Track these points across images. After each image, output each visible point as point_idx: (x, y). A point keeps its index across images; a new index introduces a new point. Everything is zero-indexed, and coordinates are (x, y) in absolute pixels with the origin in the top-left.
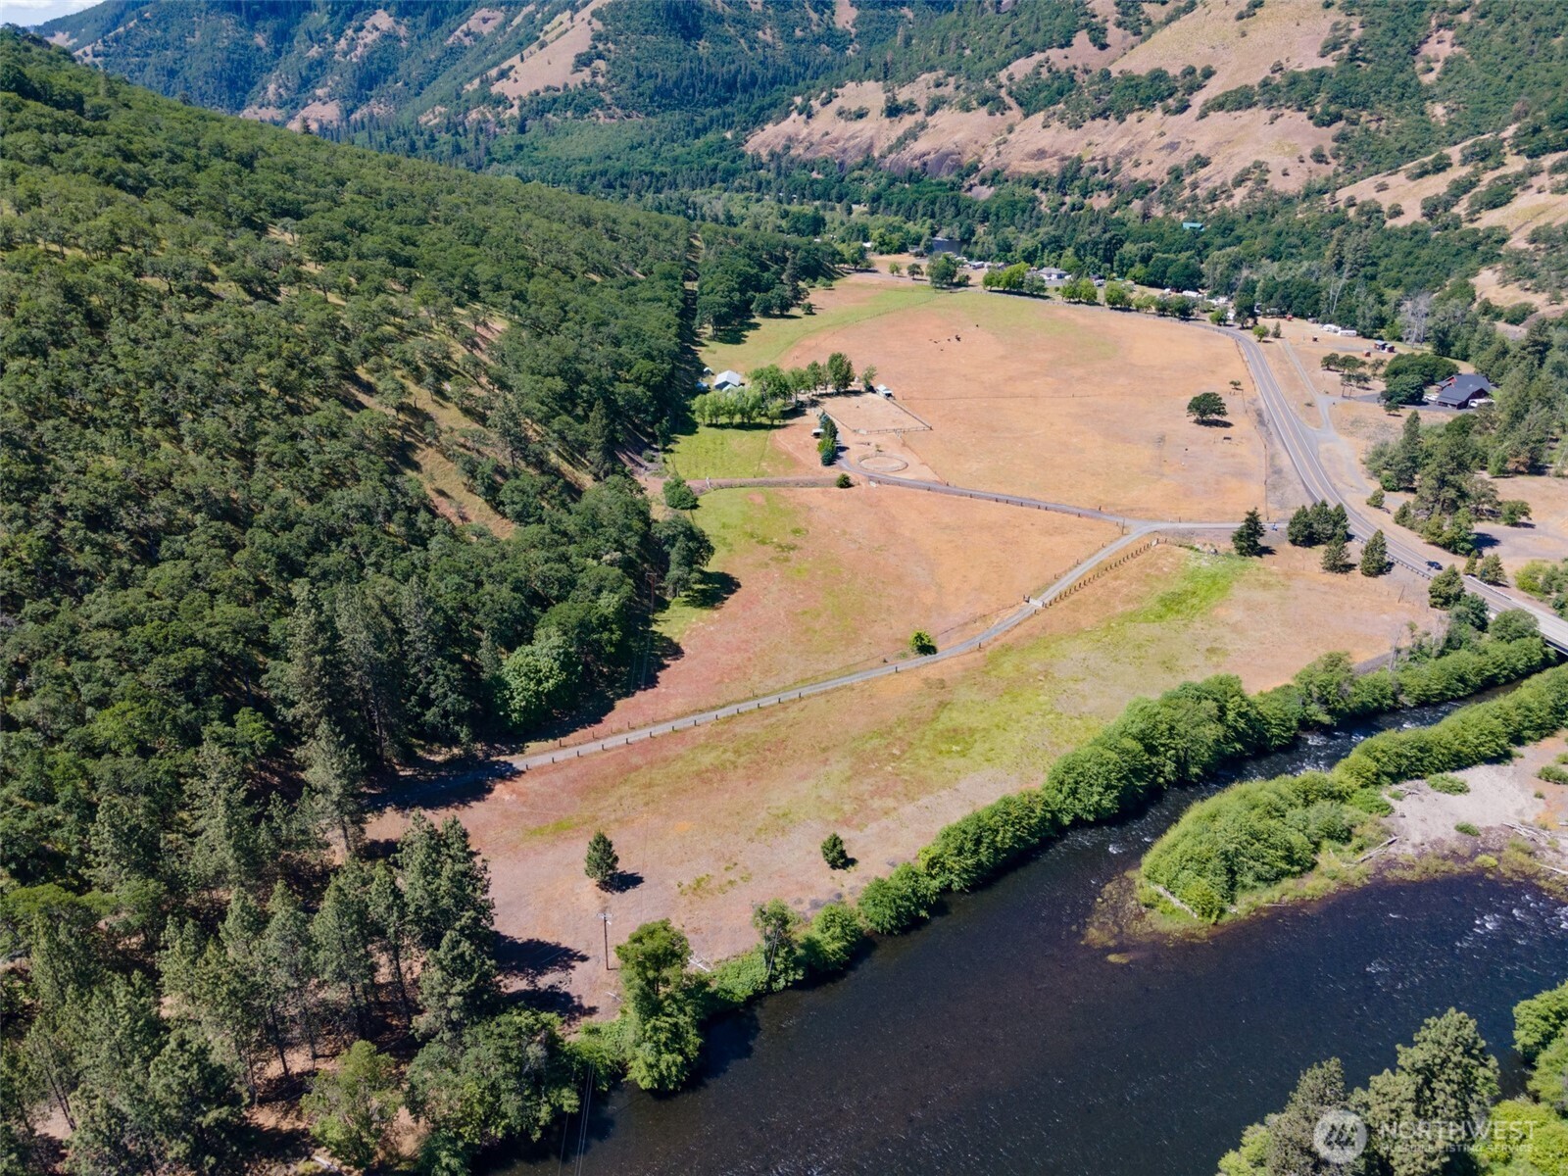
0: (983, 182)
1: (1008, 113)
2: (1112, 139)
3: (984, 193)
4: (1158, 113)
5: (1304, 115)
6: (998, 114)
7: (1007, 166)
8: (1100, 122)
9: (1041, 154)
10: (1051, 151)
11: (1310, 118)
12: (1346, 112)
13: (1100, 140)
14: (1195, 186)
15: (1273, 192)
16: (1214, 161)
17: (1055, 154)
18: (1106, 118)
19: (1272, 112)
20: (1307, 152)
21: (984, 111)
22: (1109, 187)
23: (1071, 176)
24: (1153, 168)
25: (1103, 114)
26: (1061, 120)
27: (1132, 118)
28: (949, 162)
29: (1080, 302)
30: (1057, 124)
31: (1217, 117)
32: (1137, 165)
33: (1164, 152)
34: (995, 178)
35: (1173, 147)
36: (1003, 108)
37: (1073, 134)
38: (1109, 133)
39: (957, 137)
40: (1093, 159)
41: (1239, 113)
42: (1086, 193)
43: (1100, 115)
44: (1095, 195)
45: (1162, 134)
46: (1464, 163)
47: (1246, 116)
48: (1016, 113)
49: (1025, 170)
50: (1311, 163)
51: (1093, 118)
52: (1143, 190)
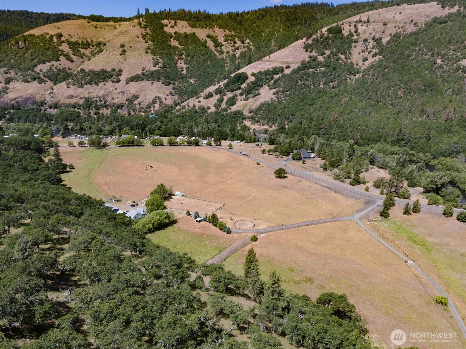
0: (50, 107)
1: (46, 83)
2: (97, 91)
3: (54, 111)
4: (110, 83)
5: (161, 83)
6: (43, 84)
7: (59, 101)
8: (89, 86)
9: (71, 97)
10: (76, 95)
11: (163, 83)
12: (172, 82)
13: (93, 91)
14: (140, 104)
15: (166, 105)
16: (140, 96)
17: (77, 96)
18: (91, 84)
19: (150, 82)
20: (168, 93)
21: (36, 83)
22: (106, 106)
23: (88, 103)
24: (120, 99)
25: (90, 83)
26: (74, 85)
27: (101, 84)
28: (30, 101)
29: (157, 145)
30: (73, 86)
31: (132, 84)
32: (113, 99)
33: (120, 95)
34: (55, 106)
35: (123, 93)
36: (45, 82)
37: (80, 90)
38: (95, 89)
39: (29, 92)
40: (93, 98)
41: (139, 82)
42: (98, 108)
43: (89, 83)
44: (101, 109)
45: (116, 89)
46: (216, 94)
47: (143, 83)
48: (50, 83)
49: (68, 103)
50: (170, 96)
51: (86, 84)
52: (121, 106)
